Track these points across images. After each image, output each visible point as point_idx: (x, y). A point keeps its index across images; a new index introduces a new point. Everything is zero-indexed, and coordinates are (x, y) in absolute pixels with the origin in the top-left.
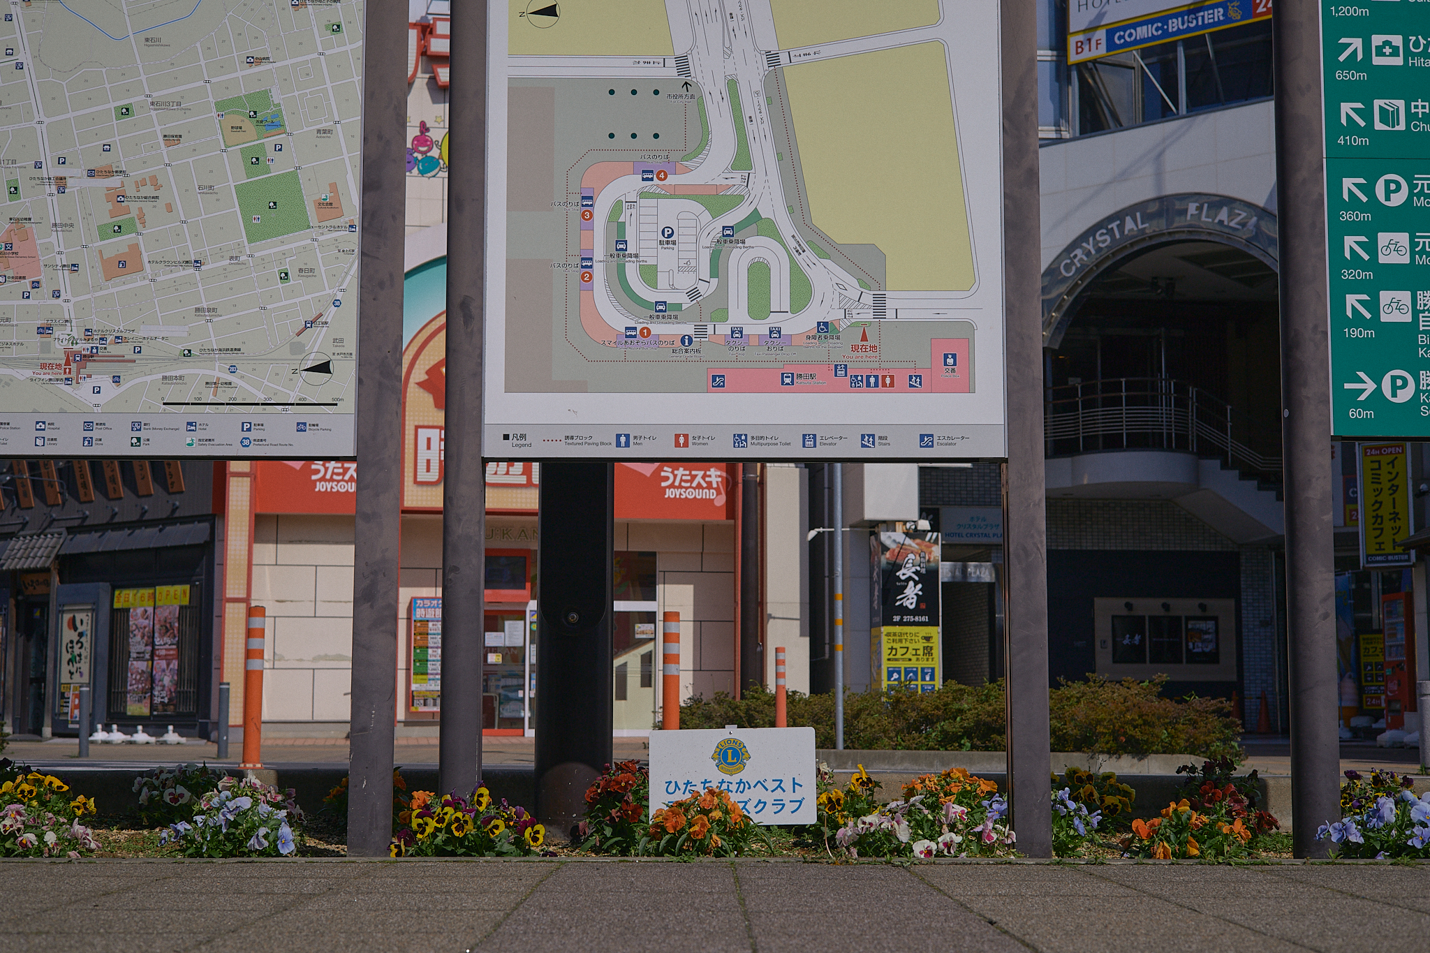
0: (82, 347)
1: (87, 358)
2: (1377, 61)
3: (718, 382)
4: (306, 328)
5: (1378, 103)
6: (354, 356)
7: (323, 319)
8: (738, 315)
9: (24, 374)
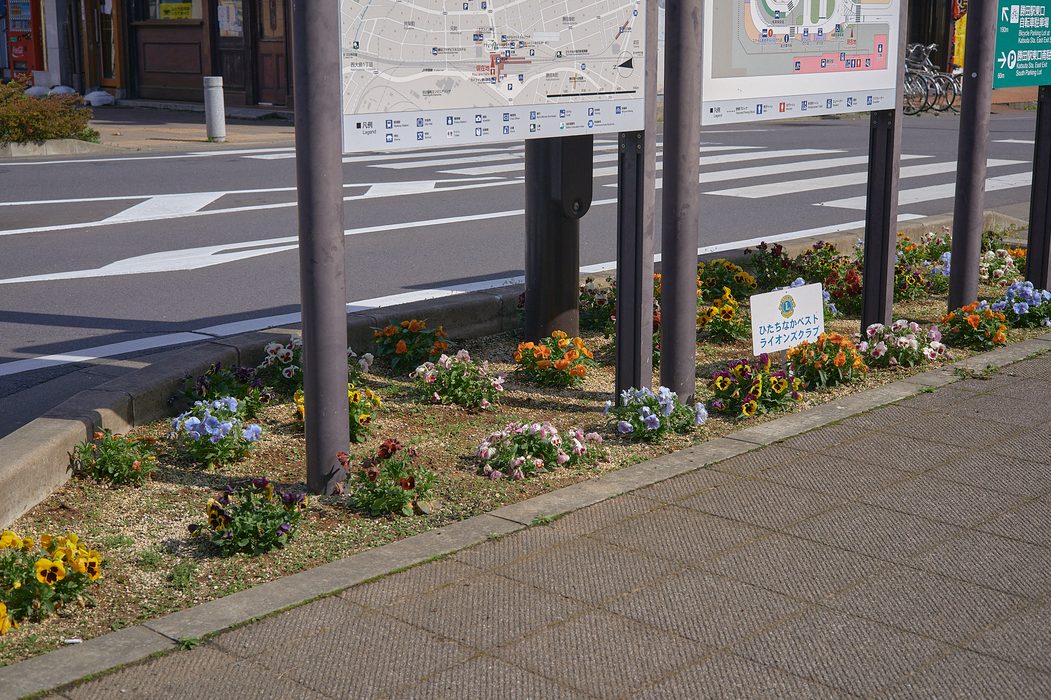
0: (500, 51)
1: (504, 60)
3: (798, 67)
4: (620, 32)
6: (644, 54)
7: (628, 26)
8: (807, 20)
9: (467, 75)
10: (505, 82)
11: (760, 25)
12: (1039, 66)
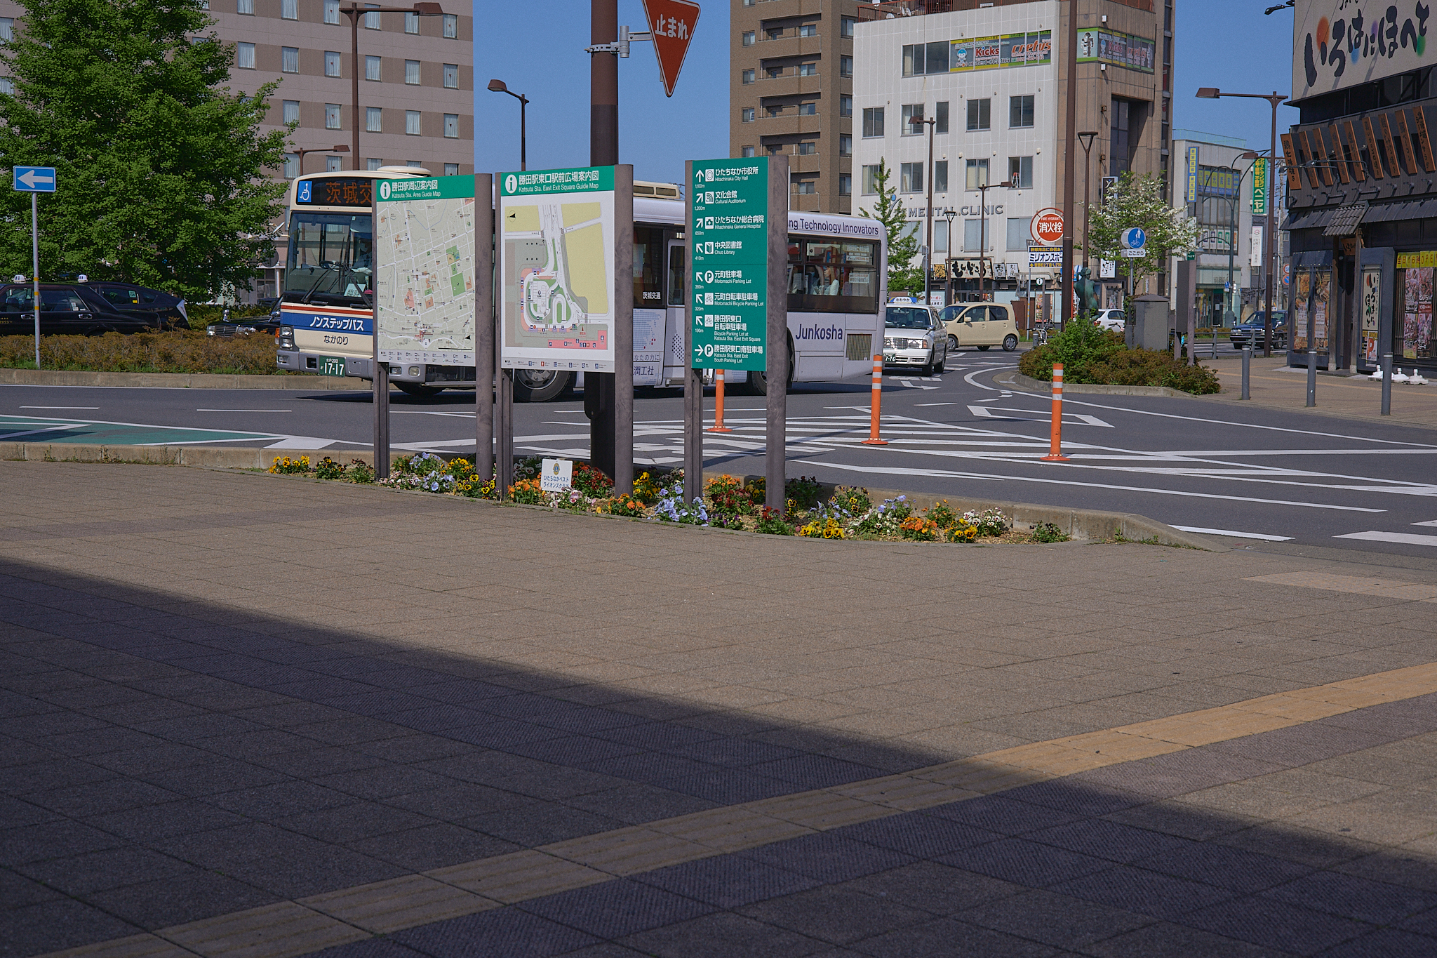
0: (423, 330)
1: (424, 333)
2: (707, 227)
3: (550, 345)
4: (465, 324)
5: (706, 243)
6: (475, 334)
7: (468, 321)
8: (555, 322)
9: (412, 338)
10: (424, 341)
11: (529, 323)
12: (739, 356)
